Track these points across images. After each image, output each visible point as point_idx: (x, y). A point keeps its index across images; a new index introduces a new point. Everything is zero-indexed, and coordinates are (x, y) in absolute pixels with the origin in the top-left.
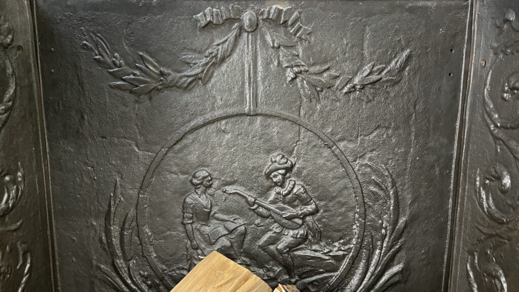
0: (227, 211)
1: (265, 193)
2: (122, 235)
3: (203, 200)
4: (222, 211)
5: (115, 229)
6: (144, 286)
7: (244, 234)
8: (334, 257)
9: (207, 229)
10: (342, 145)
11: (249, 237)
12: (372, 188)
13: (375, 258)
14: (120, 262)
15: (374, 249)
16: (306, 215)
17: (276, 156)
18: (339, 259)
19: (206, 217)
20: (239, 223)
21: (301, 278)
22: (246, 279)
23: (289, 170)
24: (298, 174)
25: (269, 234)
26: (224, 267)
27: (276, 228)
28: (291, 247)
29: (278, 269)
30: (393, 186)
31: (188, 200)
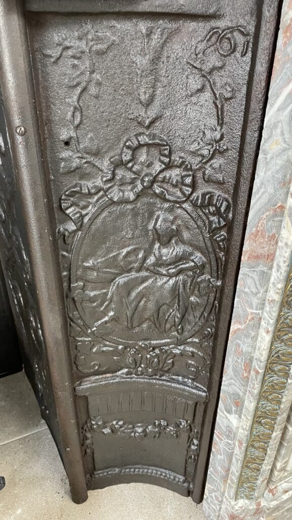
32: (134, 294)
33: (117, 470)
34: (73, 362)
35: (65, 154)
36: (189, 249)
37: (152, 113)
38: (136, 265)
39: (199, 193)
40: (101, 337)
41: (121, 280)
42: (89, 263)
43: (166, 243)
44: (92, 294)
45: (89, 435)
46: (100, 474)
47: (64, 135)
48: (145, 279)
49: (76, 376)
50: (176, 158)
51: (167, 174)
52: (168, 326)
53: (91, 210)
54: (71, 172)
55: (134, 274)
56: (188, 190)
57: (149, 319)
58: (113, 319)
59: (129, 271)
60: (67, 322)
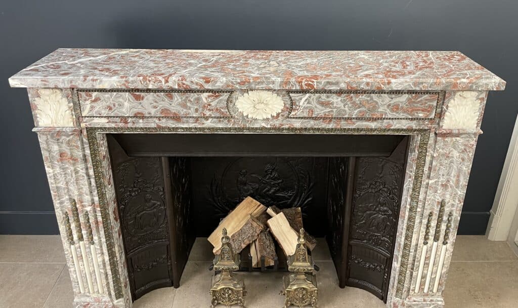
0: (253, 182)
1: (265, 176)
2: (216, 190)
3: (244, 179)
4: (250, 182)
5: (214, 188)
6: (224, 206)
7: (258, 189)
8: (289, 196)
9: (245, 188)
10: (291, 162)
11: (259, 190)
12: (301, 175)
13: (303, 196)
14: (215, 198)
15: (302, 193)
16: (279, 183)
17: (269, 166)
18: (291, 196)
19: (245, 184)
20: (257, 186)
21: (278, 202)
22: (259, 206)
23: (273, 170)
24: (276, 171)
25: (267, 189)
26: (252, 201)
27: (269, 187)
28: (274, 193)
29: (269, 199)
30: (308, 174)
31: (239, 179)
32: (371, 217)
33: (357, 281)
34: (350, 233)
35: (359, 180)
36: (388, 209)
37: (381, 176)
38: (373, 209)
39: (391, 196)
40: (360, 228)
41: (368, 212)
42: (360, 206)
43: (382, 206)
44: (360, 214)
45: (350, 261)
46: (351, 280)
47: (360, 176)
48: (375, 214)
49: (350, 238)
50: (386, 186)
51: (384, 189)
52: (381, 230)
53: (363, 193)
54: (359, 183)
55: (372, 212)
56: (388, 194)
57: (375, 226)
58: (364, 223)
59: (371, 210)
60: (351, 221)
